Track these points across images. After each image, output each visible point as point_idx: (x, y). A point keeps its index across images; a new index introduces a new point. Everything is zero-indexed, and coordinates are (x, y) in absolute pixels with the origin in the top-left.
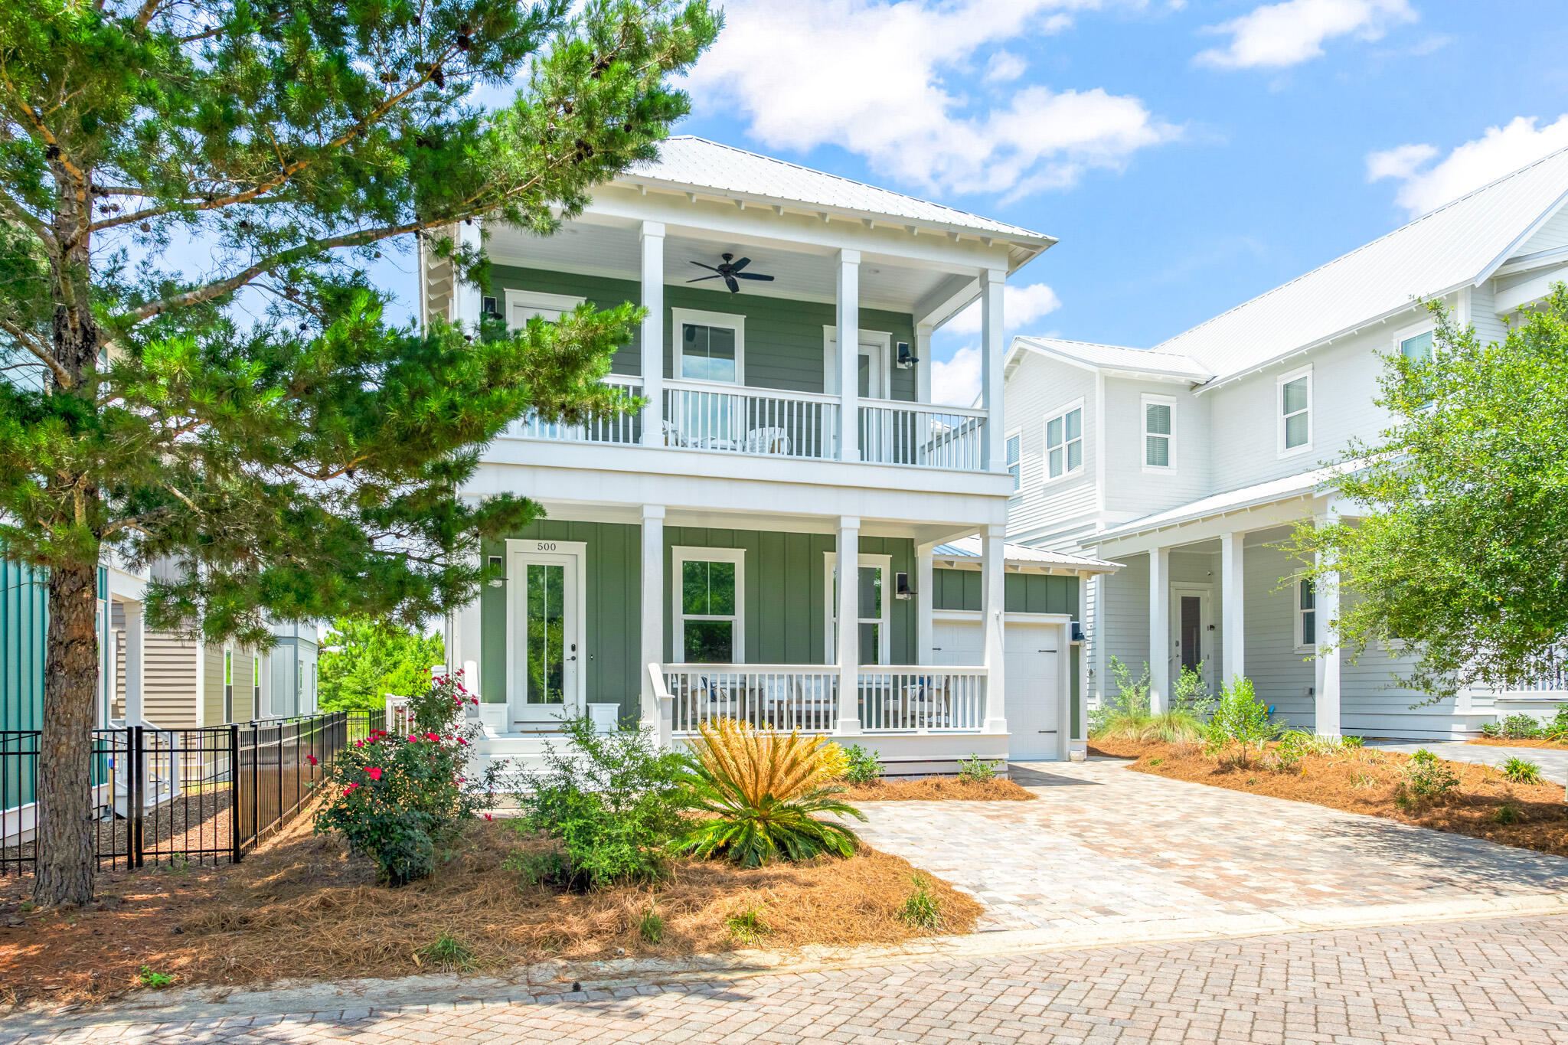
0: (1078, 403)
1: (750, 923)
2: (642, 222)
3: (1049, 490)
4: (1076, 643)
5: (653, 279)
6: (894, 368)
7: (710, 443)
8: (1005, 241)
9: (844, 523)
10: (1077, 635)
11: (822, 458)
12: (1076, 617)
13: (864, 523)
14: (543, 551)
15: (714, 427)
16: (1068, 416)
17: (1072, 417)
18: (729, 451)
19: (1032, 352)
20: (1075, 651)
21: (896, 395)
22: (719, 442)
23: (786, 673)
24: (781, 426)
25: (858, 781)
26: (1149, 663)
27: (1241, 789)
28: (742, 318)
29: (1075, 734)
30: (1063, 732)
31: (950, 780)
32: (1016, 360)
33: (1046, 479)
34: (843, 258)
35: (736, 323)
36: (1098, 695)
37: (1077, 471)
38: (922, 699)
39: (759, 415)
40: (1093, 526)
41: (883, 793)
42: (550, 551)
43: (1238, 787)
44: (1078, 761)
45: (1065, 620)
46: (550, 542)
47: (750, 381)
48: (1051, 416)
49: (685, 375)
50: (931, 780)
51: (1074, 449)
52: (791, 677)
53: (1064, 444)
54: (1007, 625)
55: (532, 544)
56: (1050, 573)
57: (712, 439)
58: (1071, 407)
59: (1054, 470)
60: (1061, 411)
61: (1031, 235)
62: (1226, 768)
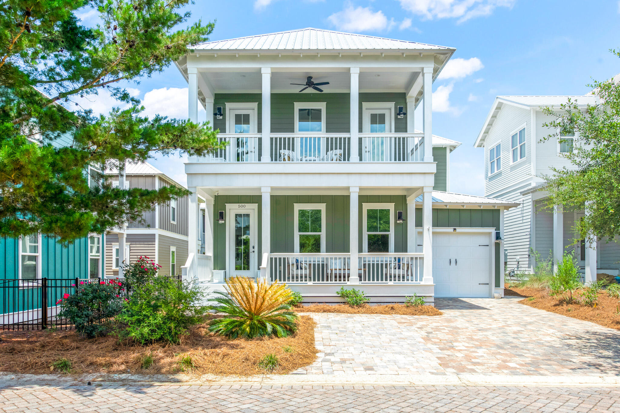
0: (524, 125)
1: (188, 363)
2: (261, 68)
3: (513, 168)
4: (498, 241)
5: (266, 91)
6: (396, 118)
7: (304, 159)
8: (433, 53)
9: (351, 190)
10: (498, 237)
11: (363, 162)
12: (498, 228)
13: (361, 189)
14: (241, 208)
15: (306, 151)
16: (520, 132)
17: (522, 132)
18: (312, 162)
19: (505, 104)
20: (497, 246)
21: (397, 130)
22: (308, 158)
23: (342, 257)
24: (340, 148)
25: (354, 304)
26: (553, 250)
27: (562, 314)
28: (324, 104)
29: (498, 285)
30: (491, 284)
31: (400, 305)
32: (499, 108)
33: (511, 163)
34: (351, 72)
35: (322, 106)
36: (532, 267)
37: (523, 159)
38: (399, 268)
39: (331, 145)
40: (530, 184)
41: (364, 310)
42: (243, 208)
43: (562, 313)
44: (498, 298)
45: (493, 230)
46: (243, 204)
47: (328, 130)
48: (513, 133)
49: (300, 130)
50: (391, 305)
51: (523, 147)
52: (345, 258)
53: (518, 146)
54: (434, 233)
55: (236, 206)
56: (482, 208)
57: (305, 157)
58: (520, 128)
59: (514, 159)
60: (517, 130)
61: (441, 48)
62: (561, 302)
